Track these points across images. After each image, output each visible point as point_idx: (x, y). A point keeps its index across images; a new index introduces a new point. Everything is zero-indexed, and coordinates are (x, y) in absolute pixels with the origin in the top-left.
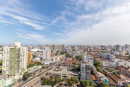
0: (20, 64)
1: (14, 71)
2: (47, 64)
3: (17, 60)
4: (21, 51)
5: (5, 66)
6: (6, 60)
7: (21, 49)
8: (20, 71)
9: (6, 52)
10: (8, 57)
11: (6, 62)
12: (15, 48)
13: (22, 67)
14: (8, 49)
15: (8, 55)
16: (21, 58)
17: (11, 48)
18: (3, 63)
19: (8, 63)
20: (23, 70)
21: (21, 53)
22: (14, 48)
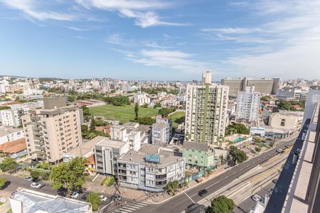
0: (216, 125)
1: (203, 138)
2: (259, 135)
3: (209, 114)
4: (219, 96)
5: (190, 124)
6: (190, 112)
7: (219, 91)
8: (215, 140)
9: (191, 96)
10: (194, 107)
11: (190, 115)
12: (207, 87)
13: (220, 132)
14: (195, 91)
15: (194, 103)
16: (217, 113)
17: (199, 87)
18: (186, 118)
19: (194, 120)
20: (221, 140)
21: (218, 100)
22: (204, 87)
